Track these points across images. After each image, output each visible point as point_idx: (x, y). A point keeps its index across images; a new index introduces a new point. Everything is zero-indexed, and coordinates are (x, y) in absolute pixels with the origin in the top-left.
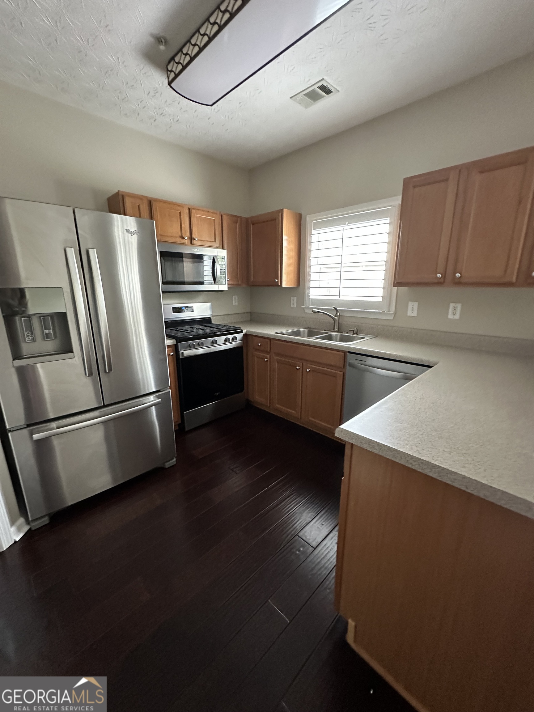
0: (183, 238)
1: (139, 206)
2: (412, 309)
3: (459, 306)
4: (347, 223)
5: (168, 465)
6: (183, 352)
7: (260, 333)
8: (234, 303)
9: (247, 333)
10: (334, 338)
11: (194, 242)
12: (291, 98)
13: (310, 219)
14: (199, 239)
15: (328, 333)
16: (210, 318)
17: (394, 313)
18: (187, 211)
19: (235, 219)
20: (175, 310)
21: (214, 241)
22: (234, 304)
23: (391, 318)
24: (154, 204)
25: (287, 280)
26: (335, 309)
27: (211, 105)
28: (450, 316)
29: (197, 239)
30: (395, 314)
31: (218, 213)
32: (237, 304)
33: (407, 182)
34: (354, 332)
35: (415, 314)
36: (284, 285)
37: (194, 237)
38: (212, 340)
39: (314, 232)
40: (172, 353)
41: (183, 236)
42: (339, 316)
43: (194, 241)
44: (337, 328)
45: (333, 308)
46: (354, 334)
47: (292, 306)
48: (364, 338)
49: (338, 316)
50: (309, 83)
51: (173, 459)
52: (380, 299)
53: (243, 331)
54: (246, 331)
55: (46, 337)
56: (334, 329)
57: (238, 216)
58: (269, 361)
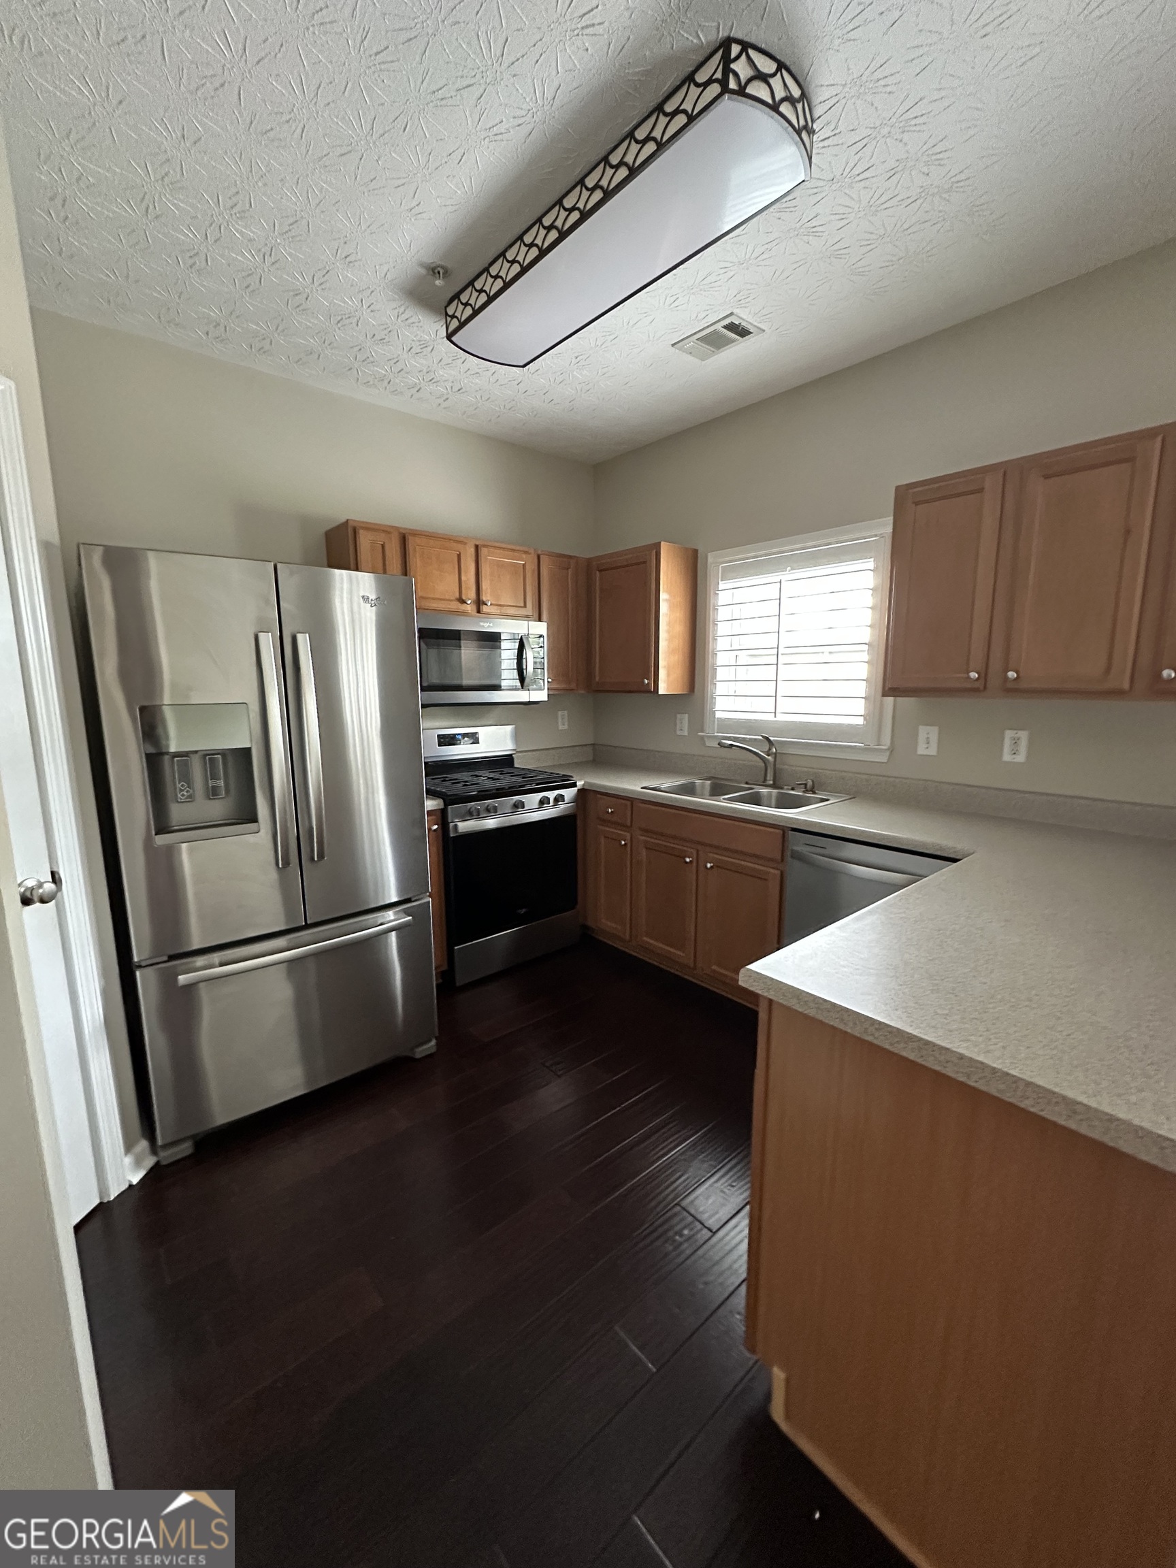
0: (463, 602)
1: (383, 546)
2: (928, 741)
3: (1024, 735)
4: (789, 568)
5: (420, 1052)
6: (456, 825)
7: (611, 788)
8: (560, 723)
9: (586, 787)
10: (765, 801)
11: (485, 609)
12: (673, 345)
13: (714, 561)
14: (493, 602)
15: (752, 789)
16: (511, 755)
17: (888, 749)
18: (473, 550)
19: (564, 561)
20: (442, 740)
21: (522, 605)
22: (561, 727)
23: (883, 758)
24: (411, 542)
25: (667, 681)
26: (767, 739)
27: (524, 366)
28: (1007, 757)
29: (489, 604)
30: (892, 750)
31: (532, 551)
32: (566, 727)
33: (902, 494)
34: (806, 788)
35: (933, 751)
36: (662, 690)
37: (484, 599)
38: (514, 801)
39: (722, 585)
40: (436, 827)
41: (464, 598)
42: (775, 754)
43: (485, 606)
44: (772, 779)
45: (761, 738)
46: (806, 791)
47: (679, 733)
48: (828, 800)
49: (773, 753)
50: (705, 320)
51: (430, 1041)
52: (860, 721)
53: (578, 784)
54: (583, 783)
55: (213, 793)
56: (765, 780)
57: (570, 557)
58: (629, 845)
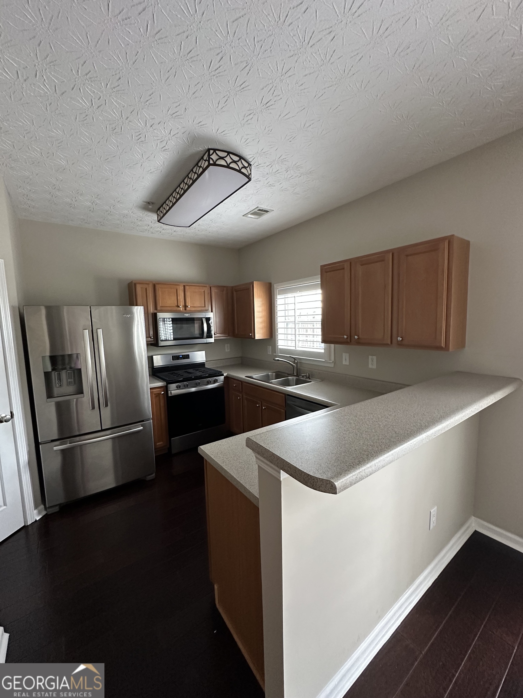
0: (179, 307)
1: (146, 289)
2: (345, 360)
3: (375, 358)
4: (298, 291)
5: (149, 478)
6: (171, 392)
7: (236, 376)
8: (226, 349)
9: (228, 376)
10: (291, 383)
11: (188, 309)
12: (243, 216)
13: (277, 288)
14: (191, 306)
16: (204, 362)
17: (333, 362)
18: (183, 287)
19: (221, 288)
20: (174, 358)
21: (204, 306)
22: (226, 351)
23: (332, 365)
24: (157, 286)
25: (259, 333)
27: (189, 227)
28: (370, 366)
29: (189, 307)
30: (335, 362)
31: (207, 286)
32: (229, 350)
33: (322, 268)
34: (306, 376)
35: (347, 363)
36: (257, 337)
37: (187, 305)
39: (278, 297)
40: (163, 392)
41: (179, 305)
42: (297, 363)
43: (188, 308)
44: (296, 373)
46: (307, 378)
47: (268, 353)
48: (311, 382)
49: (296, 363)
50: (249, 209)
51: (153, 474)
52: (323, 351)
53: (224, 374)
54: (226, 374)
55: (69, 384)
56: (293, 373)
57: (224, 287)
58: (241, 399)
